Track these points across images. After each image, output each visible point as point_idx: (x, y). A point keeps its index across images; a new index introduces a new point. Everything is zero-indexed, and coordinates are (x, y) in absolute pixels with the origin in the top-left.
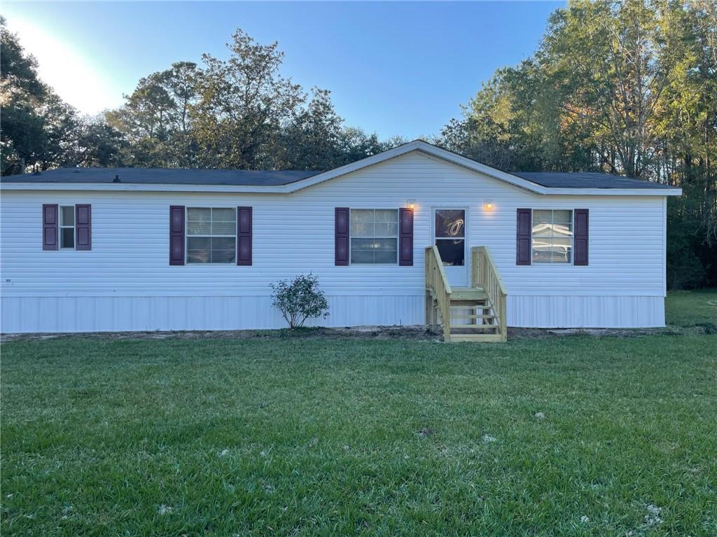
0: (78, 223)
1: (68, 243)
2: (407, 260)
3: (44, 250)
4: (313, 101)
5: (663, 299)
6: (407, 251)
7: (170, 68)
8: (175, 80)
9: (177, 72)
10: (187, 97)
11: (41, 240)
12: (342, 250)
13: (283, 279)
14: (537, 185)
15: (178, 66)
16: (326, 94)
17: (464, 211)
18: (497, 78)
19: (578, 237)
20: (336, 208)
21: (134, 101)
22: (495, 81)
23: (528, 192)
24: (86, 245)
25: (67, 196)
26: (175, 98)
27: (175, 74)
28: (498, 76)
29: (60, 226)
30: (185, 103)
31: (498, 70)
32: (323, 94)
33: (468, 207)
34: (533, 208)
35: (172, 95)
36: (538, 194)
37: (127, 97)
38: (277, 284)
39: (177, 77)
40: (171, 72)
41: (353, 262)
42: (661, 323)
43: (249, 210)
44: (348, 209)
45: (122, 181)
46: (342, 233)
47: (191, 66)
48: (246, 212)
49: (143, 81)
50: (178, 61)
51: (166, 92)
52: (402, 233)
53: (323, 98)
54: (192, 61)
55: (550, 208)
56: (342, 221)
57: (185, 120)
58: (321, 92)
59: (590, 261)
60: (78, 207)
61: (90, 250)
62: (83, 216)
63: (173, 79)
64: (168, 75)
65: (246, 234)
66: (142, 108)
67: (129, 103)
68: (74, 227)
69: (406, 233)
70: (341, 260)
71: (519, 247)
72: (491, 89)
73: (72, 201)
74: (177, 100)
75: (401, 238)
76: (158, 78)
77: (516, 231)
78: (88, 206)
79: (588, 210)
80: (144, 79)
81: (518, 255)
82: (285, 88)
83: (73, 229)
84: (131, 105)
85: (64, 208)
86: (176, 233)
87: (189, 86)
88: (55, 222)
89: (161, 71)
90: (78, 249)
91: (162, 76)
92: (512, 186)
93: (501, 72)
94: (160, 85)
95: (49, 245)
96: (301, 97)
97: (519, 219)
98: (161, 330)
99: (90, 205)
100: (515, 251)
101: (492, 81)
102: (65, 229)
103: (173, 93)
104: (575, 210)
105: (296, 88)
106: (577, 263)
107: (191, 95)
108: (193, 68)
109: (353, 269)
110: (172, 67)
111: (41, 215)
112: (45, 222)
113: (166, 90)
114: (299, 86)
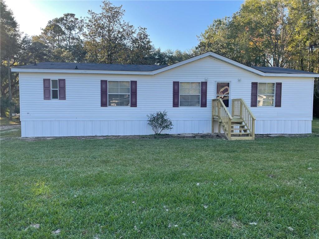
0: (60, 88)
1: (55, 97)
2: (204, 105)
3: (44, 99)
4: (139, 33)
5: (311, 121)
6: (204, 101)
7: (63, 16)
8: (65, 22)
9: (66, 18)
10: (71, 30)
11: (43, 95)
12: (176, 100)
13: (152, 113)
14: (261, 72)
15: (67, 15)
16: (144, 30)
17: (229, 83)
18: (214, 24)
19: (277, 95)
20: (173, 82)
21: (46, 31)
22: (214, 25)
23: (257, 75)
24: (64, 98)
25: (54, 75)
26: (65, 30)
27: (65, 19)
28: (215, 23)
29: (51, 89)
30: (70, 33)
31: (215, 21)
32: (143, 30)
33: (231, 81)
34: (258, 82)
35: (63, 29)
36: (261, 76)
37: (43, 29)
38: (150, 115)
39: (66, 20)
40: (64, 18)
41: (180, 105)
42: (310, 131)
43: (136, 82)
44: (179, 82)
45: (79, 68)
46: (176, 93)
47: (73, 15)
48: (134, 83)
49: (50, 22)
50: (66, 13)
51: (60, 27)
52: (202, 93)
53: (143, 32)
54: (73, 13)
55: (266, 82)
56: (176, 87)
57: (70, 41)
58: (142, 29)
59: (282, 105)
60: (60, 80)
61: (65, 100)
62: (62, 85)
63: (64, 21)
64: (62, 19)
65: (134, 93)
66: (49, 35)
67: (43, 32)
68: (58, 89)
69: (204, 93)
70: (175, 105)
71: (252, 99)
72: (212, 29)
73: (56, 78)
74: (66, 32)
75: (202, 95)
76: (57, 21)
77: (251, 92)
78: (64, 80)
79: (281, 83)
80: (51, 21)
81: (252, 102)
82: (126, 27)
83: (57, 90)
84: (44, 33)
85: (53, 81)
86: (104, 92)
87: (72, 25)
88: (49, 87)
89: (59, 17)
90: (60, 99)
91: (59, 19)
92: (250, 72)
93: (216, 21)
94: (58, 24)
95: (46, 97)
96: (133, 31)
97: (252, 87)
98: (97, 135)
99: (65, 79)
100: (250, 101)
101: (212, 25)
102: (53, 90)
103: (64, 28)
104: (276, 83)
105: (131, 27)
106: (276, 106)
107: (73, 29)
108: (73, 16)
109: (181, 109)
110: (64, 16)
111: (43, 84)
112: (44, 87)
113: (61, 26)
114: (132, 26)
